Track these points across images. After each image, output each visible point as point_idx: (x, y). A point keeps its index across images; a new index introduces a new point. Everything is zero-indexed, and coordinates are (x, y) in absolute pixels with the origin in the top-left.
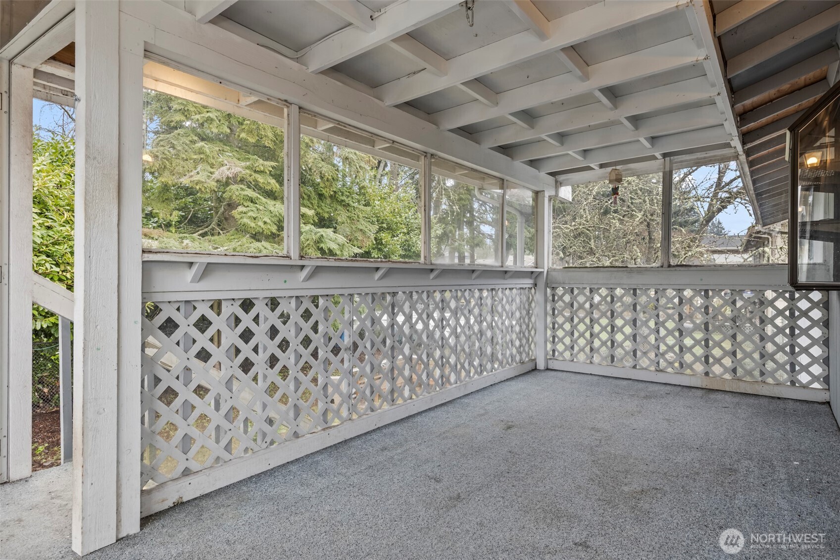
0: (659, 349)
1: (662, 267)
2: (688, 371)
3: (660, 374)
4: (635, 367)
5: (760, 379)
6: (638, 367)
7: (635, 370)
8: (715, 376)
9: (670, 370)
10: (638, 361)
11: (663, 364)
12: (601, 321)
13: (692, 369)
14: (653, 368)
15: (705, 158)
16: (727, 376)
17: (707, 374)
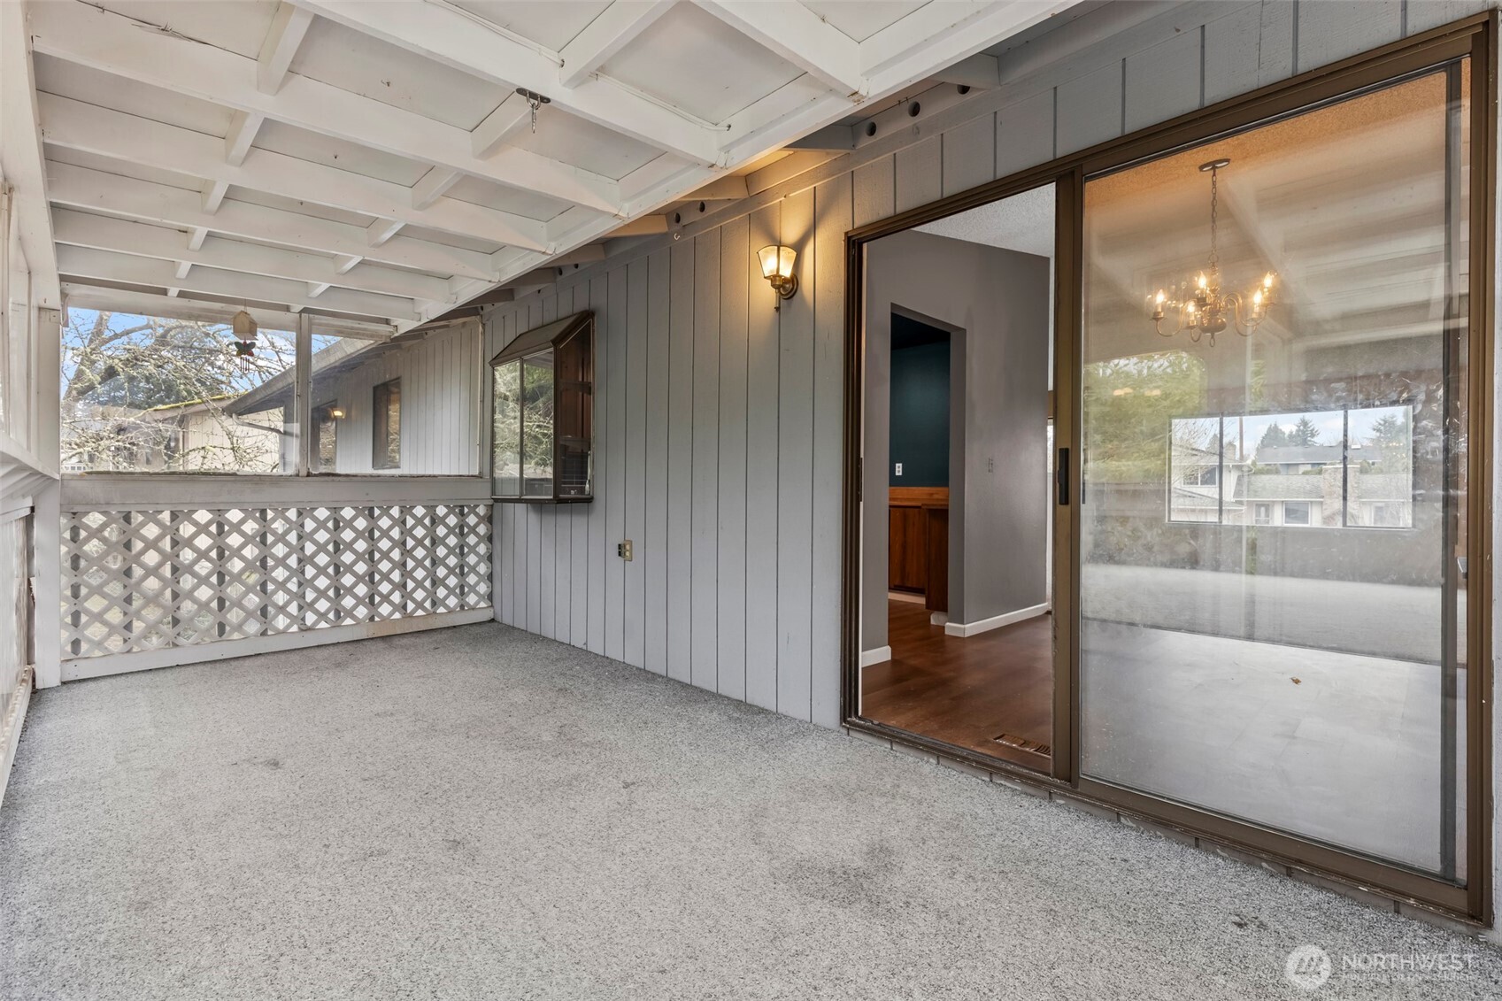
0: (304, 598)
1: (298, 475)
2: (349, 621)
3: (307, 634)
4: (264, 633)
5: (432, 610)
6: (270, 633)
7: (266, 637)
8: (384, 619)
9: (323, 625)
10: (270, 622)
11: (310, 618)
12: (196, 568)
13: (354, 617)
14: (295, 628)
15: (352, 328)
16: (397, 616)
17: (372, 619)
